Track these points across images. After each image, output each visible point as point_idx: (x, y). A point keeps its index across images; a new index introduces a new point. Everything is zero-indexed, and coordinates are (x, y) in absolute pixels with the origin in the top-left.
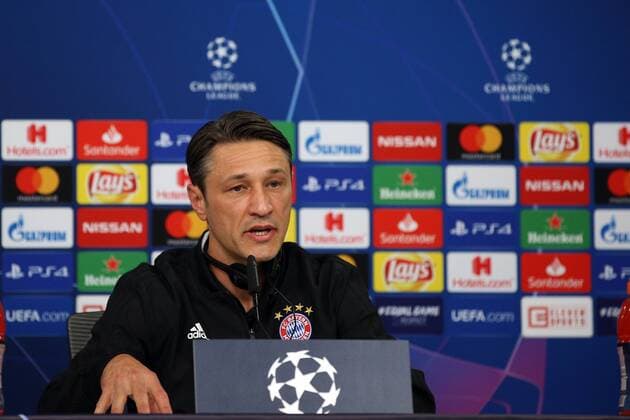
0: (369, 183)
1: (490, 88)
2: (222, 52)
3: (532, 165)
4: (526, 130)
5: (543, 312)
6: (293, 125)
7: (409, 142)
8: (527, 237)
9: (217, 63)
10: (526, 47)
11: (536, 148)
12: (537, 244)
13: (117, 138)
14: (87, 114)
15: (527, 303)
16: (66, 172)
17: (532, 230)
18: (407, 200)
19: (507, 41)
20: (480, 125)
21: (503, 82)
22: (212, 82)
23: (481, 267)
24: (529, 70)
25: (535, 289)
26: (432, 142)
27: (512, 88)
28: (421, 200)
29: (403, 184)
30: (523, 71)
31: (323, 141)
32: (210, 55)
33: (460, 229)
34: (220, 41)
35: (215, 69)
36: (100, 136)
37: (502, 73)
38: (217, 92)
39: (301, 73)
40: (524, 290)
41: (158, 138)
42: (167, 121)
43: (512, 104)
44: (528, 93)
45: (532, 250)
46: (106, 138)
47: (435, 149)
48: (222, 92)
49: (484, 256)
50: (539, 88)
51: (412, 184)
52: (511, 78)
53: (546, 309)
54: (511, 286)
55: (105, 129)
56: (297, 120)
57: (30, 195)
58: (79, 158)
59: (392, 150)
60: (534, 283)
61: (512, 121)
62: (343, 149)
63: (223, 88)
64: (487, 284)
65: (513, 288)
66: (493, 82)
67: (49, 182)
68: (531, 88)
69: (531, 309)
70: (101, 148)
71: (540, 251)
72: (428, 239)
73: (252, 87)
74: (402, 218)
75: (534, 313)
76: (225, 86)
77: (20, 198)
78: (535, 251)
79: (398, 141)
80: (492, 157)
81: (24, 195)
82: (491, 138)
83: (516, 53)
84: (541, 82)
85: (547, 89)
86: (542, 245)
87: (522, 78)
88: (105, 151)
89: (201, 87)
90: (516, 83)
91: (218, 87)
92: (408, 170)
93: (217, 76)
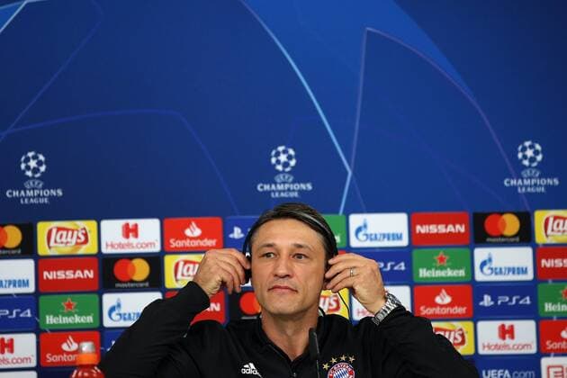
0: (409, 264)
1: (509, 182)
2: (283, 158)
3: (545, 245)
4: (540, 217)
5: (560, 369)
6: (344, 217)
7: (442, 229)
8: (544, 307)
9: (279, 168)
10: (538, 147)
11: (549, 231)
12: (552, 312)
13: (198, 232)
14: (171, 213)
15: (545, 362)
16: (155, 262)
17: (548, 301)
18: (442, 278)
19: (522, 142)
20: (502, 214)
21: (519, 177)
22: (276, 183)
23: (506, 333)
24: (541, 166)
25: (552, 350)
26: (461, 228)
27: (527, 182)
28: (454, 278)
29: (438, 264)
30: (536, 167)
31: (370, 231)
32: (273, 160)
33: (487, 301)
34: (281, 149)
35: (278, 172)
36: (183, 232)
37: (518, 169)
38: (280, 192)
39: (350, 173)
40: (542, 352)
41: (232, 232)
42: (239, 217)
43: (527, 194)
44: (540, 185)
45: (549, 317)
46: (188, 232)
47: (463, 234)
48: (284, 191)
49: (508, 323)
50: (550, 181)
51: (446, 264)
52: (526, 173)
53: (562, 367)
54: (531, 348)
55: (188, 225)
56: (347, 213)
57: (127, 283)
58: (166, 250)
59: (428, 236)
60: (550, 345)
61: (528, 209)
62: (387, 236)
63: (284, 188)
64: (512, 347)
65: (533, 350)
66: (511, 177)
67: (141, 270)
68: (544, 182)
69: (549, 368)
70: (184, 241)
71: (555, 318)
72: (460, 310)
73: (309, 187)
74: (438, 293)
75: (552, 370)
76: (287, 186)
77: (118, 285)
78: (551, 318)
79: (433, 229)
80: (512, 240)
81: (121, 282)
82: (511, 224)
83: (530, 152)
84: (552, 177)
85: (556, 182)
86: (557, 313)
87: (535, 173)
88: (187, 243)
89: (267, 187)
90: (531, 178)
91: (280, 187)
92: (441, 252)
93: (279, 178)
